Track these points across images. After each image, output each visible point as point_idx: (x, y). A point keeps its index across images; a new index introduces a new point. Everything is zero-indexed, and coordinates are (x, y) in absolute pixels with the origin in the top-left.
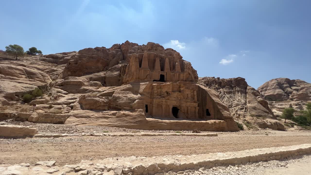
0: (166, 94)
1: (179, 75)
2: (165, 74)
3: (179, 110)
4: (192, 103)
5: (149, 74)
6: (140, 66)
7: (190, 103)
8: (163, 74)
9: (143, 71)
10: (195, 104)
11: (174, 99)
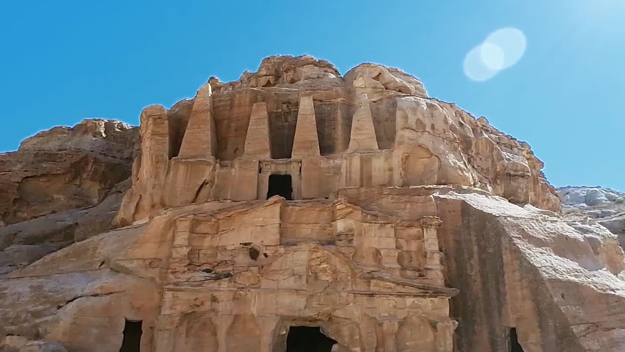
0: (243, 259)
1: (365, 162)
2: (292, 170)
3: (335, 342)
4: (409, 301)
5: (212, 182)
6: (174, 150)
7: (392, 301)
8: (283, 170)
9: (182, 168)
10: (427, 303)
11: (291, 282)
